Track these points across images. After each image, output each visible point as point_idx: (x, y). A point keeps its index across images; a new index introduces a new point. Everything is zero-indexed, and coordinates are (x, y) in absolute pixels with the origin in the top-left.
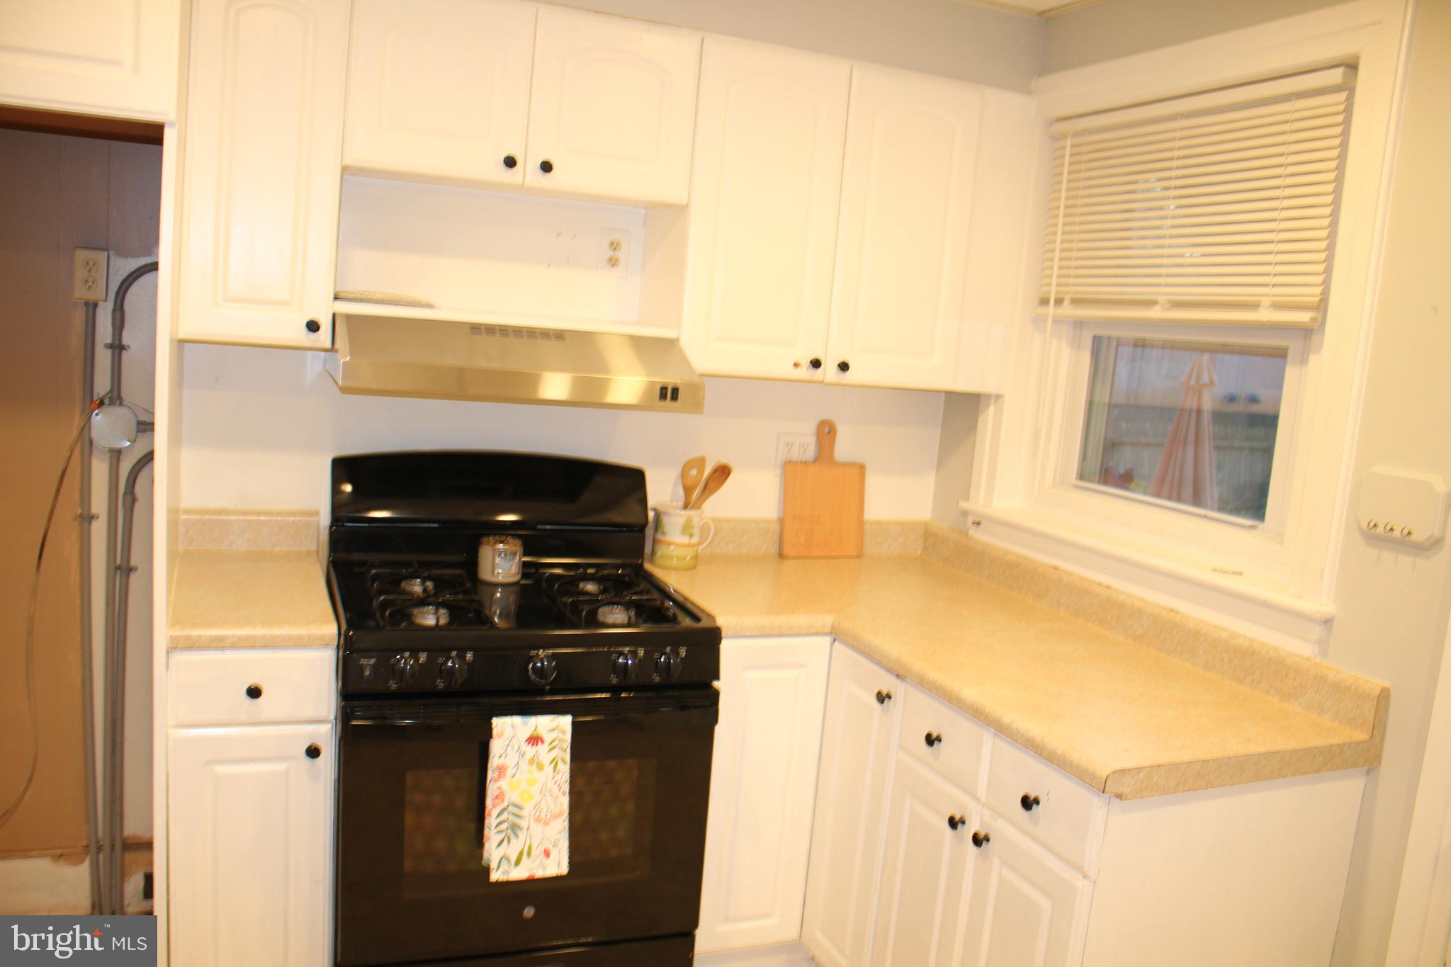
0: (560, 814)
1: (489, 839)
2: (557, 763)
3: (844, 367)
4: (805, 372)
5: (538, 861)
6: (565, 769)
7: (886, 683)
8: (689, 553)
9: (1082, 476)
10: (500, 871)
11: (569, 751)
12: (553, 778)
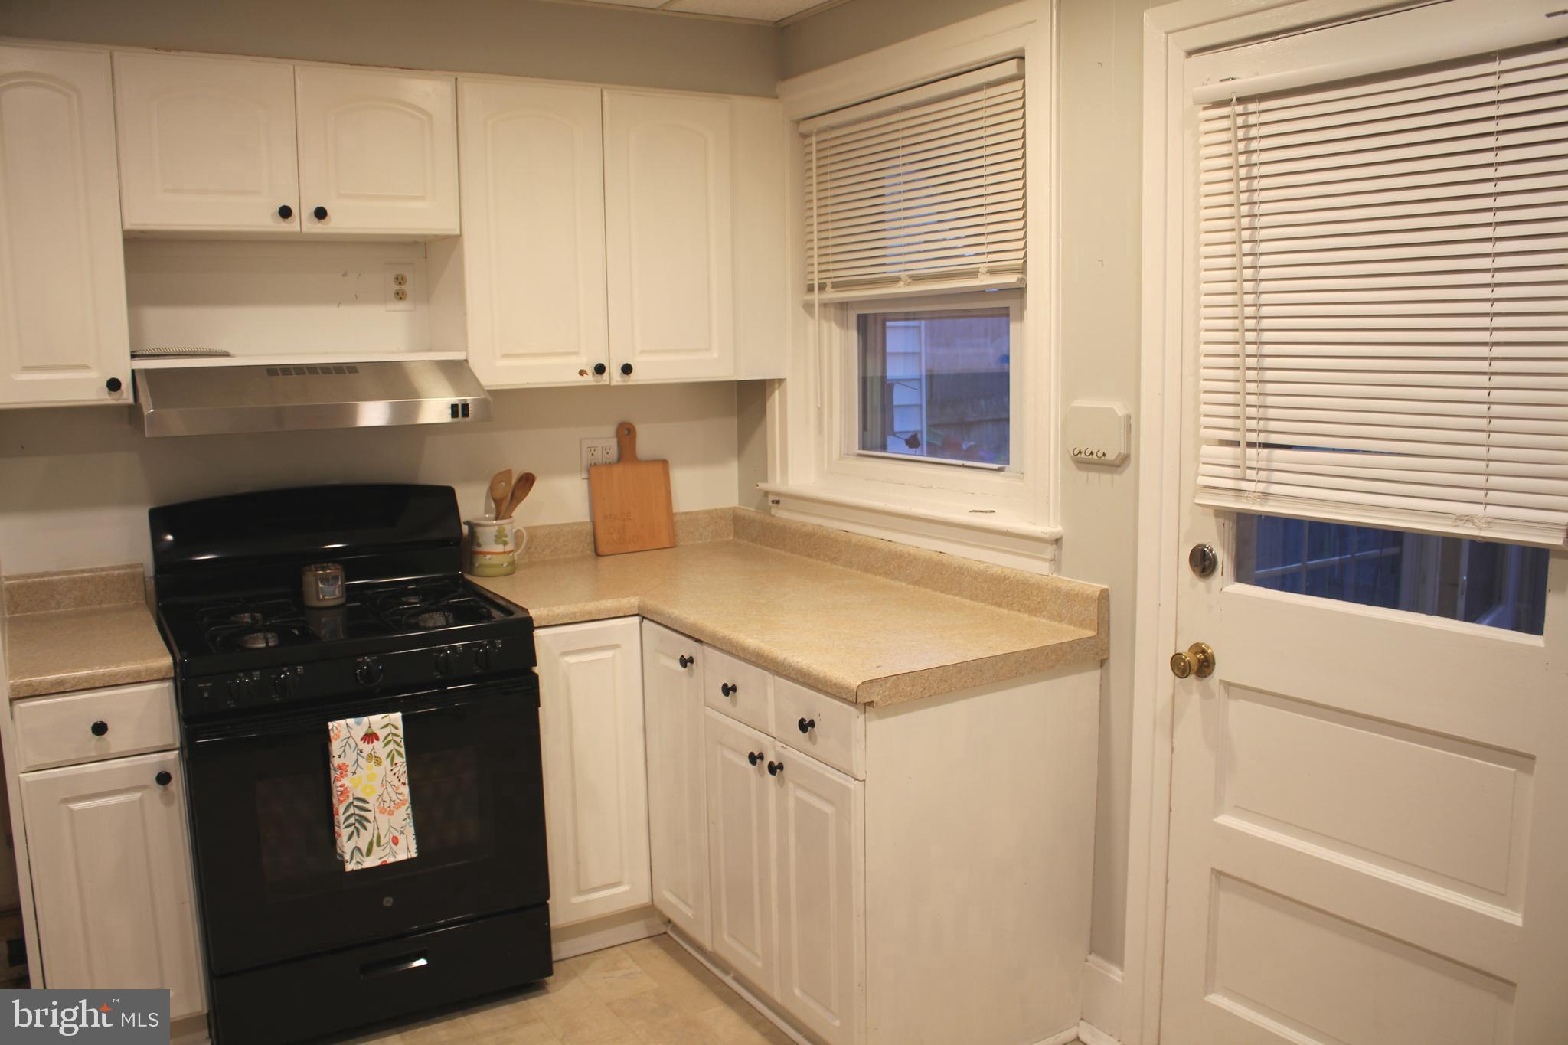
0: (403, 803)
1: (340, 835)
2: (393, 755)
3: (627, 369)
4: (591, 379)
5: (387, 850)
6: (402, 761)
7: (688, 648)
8: (504, 560)
9: (864, 446)
10: (354, 861)
11: (402, 744)
12: (392, 770)
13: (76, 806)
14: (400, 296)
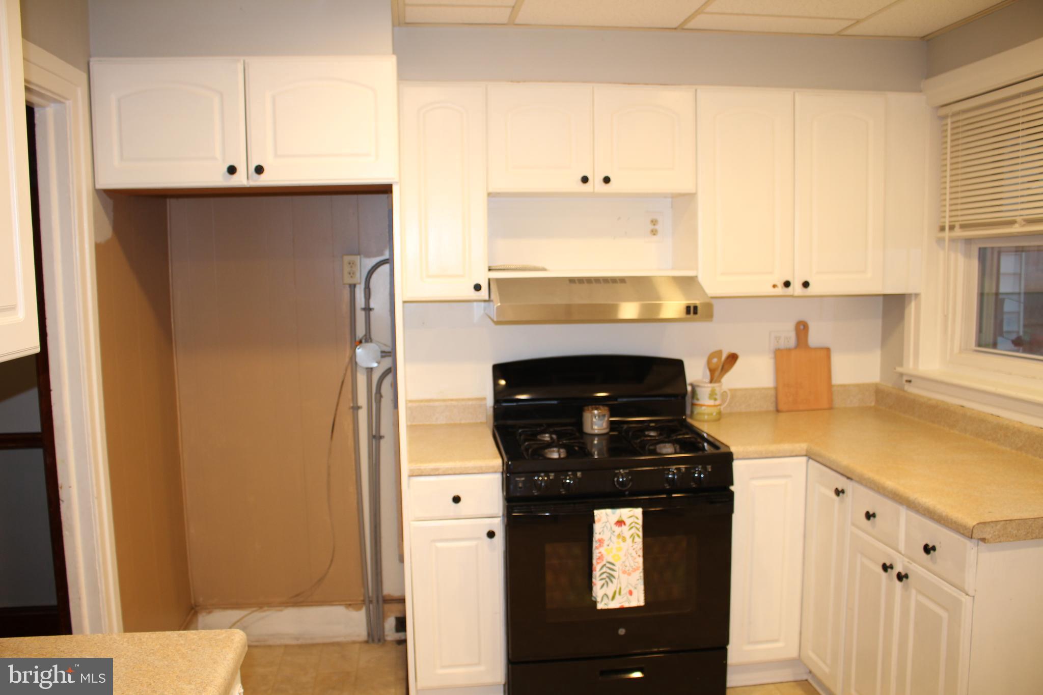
0: (638, 569)
1: (595, 584)
2: (634, 537)
3: (806, 285)
4: (781, 290)
5: (625, 598)
6: (639, 541)
7: (841, 483)
8: (714, 411)
9: (979, 344)
10: (603, 603)
11: (641, 529)
12: (632, 546)
13: (439, 545)
14: (654, 232)
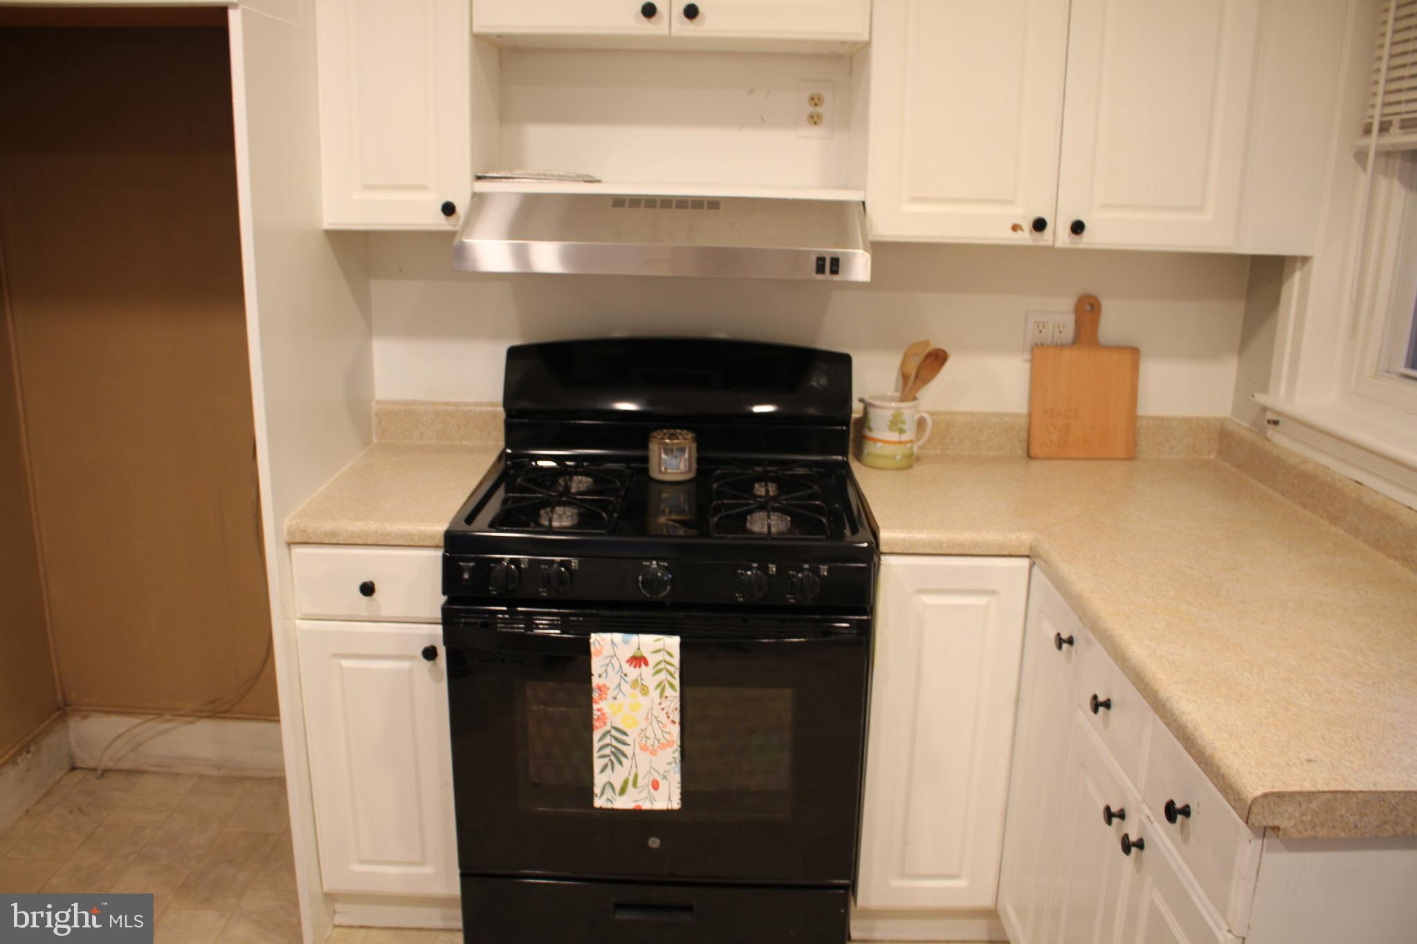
0: (669, 744)
2: (664, 688)
3: (1078, 228)
4: (1026, 237)
5: (645, 794)
6: (674, 695)
7: (1072, 623)
8: (899, 452)
10: (604, 797)
11: (677, 675)
12: (660, 704)
13: (346, 663)
14: (815, 120)
